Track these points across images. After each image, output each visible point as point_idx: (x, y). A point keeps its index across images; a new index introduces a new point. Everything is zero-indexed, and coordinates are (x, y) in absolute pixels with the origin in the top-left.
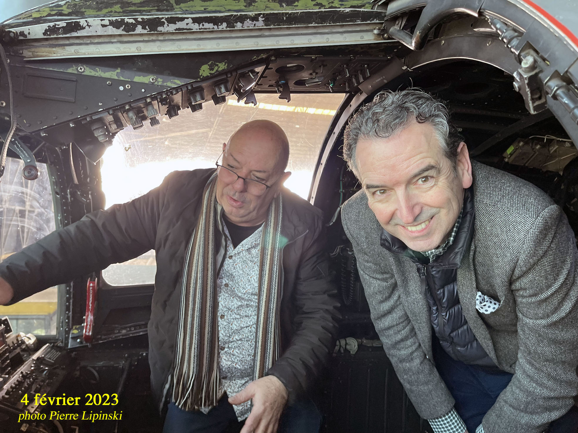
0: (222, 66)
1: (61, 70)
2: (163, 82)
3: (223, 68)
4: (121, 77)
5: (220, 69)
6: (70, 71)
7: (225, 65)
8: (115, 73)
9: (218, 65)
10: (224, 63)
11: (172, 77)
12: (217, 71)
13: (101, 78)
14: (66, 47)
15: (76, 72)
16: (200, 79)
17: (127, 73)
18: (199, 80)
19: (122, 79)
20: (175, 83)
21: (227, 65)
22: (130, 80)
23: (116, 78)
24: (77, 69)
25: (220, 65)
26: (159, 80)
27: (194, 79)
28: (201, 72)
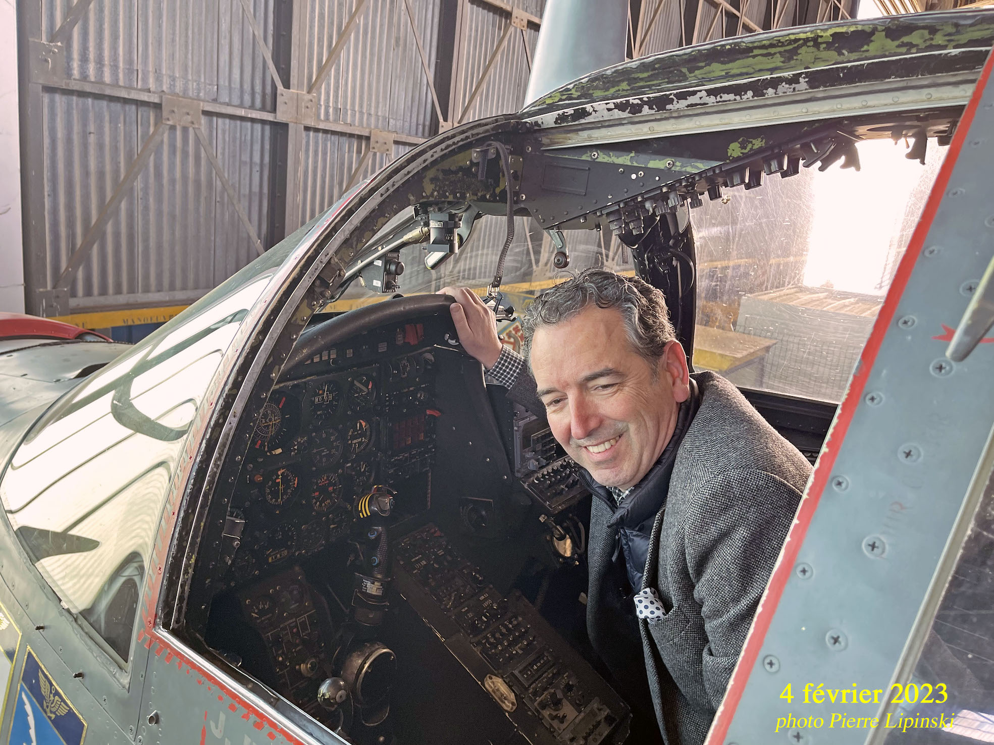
0: (758, 143)
1: (576, 158)
2: (682, 166)
3: (760, 145)
4: (634, 162)
5: (755, 147)
6: (584, 158)
7: (761, 141)
8: (629, 157)
9: (751, 142)
10: (760, 139)
11: (693, 160)
12: (751, 149)
13: (614, 164)
14: (580, 133)
15: (589, 159)
16: (730, 160)
17: (643, 157)
18: (728, 161)
19: (635, 164)
20: (697, 168)
21: (764, 141)
22: (643, 166)
23: (629, 164)
24: (591, 155)
25: (754, 141)
26: (678, 164)
27: (722, 161)
28: (730, 152)
